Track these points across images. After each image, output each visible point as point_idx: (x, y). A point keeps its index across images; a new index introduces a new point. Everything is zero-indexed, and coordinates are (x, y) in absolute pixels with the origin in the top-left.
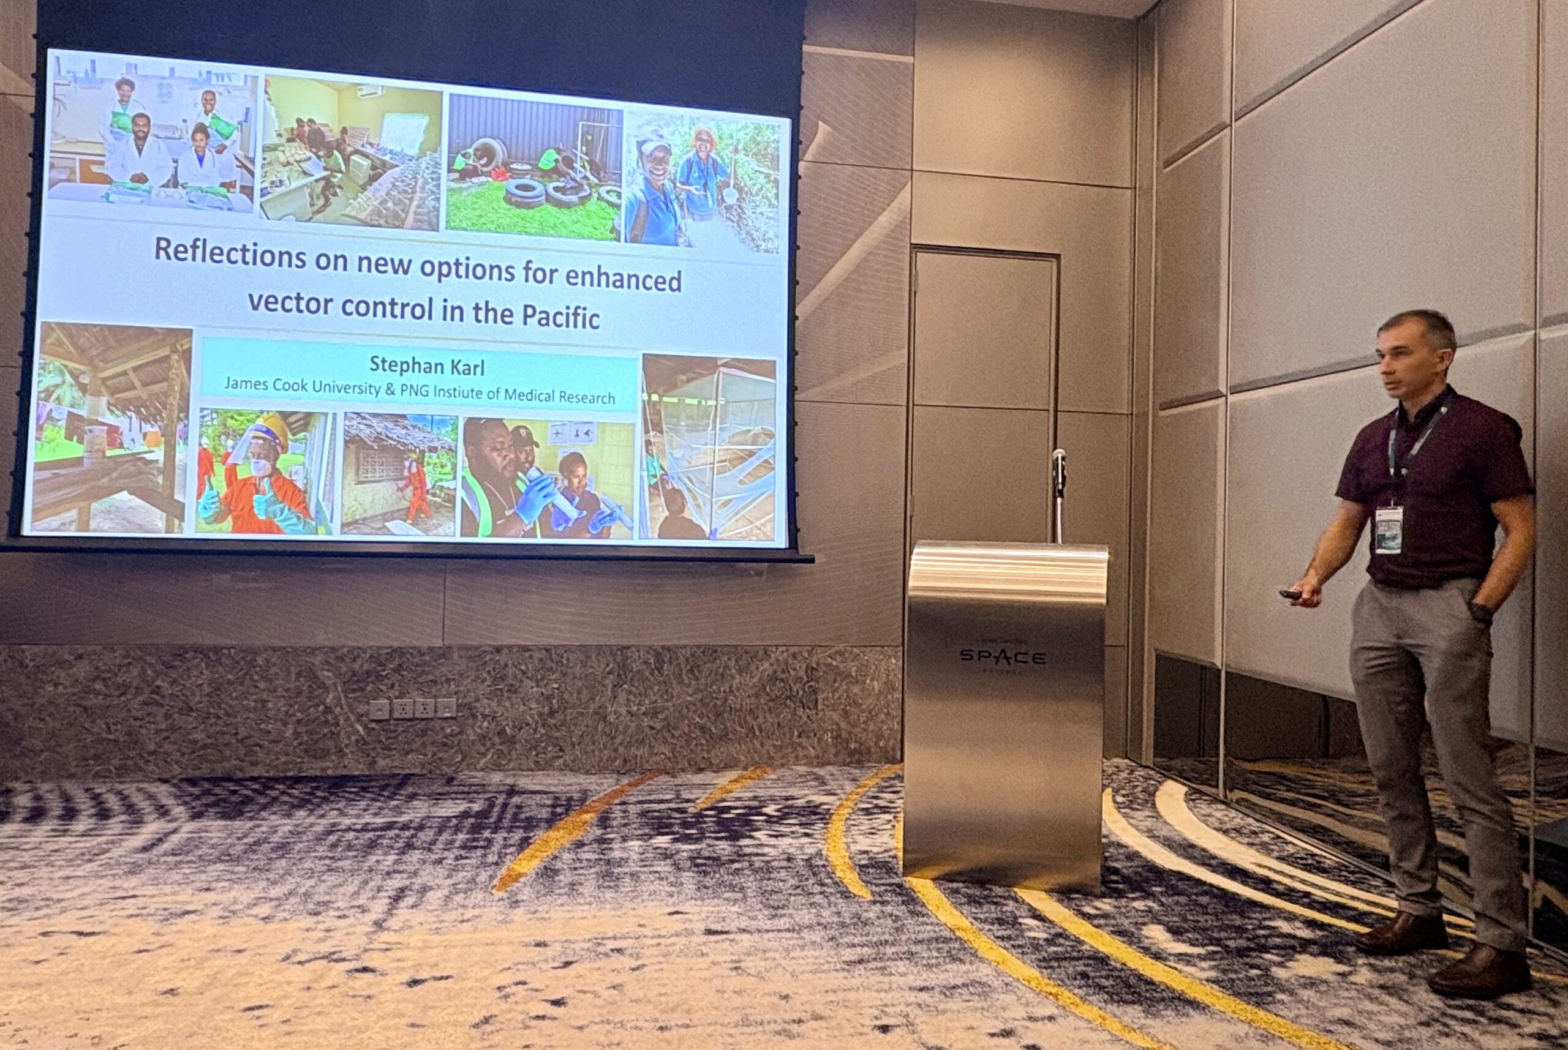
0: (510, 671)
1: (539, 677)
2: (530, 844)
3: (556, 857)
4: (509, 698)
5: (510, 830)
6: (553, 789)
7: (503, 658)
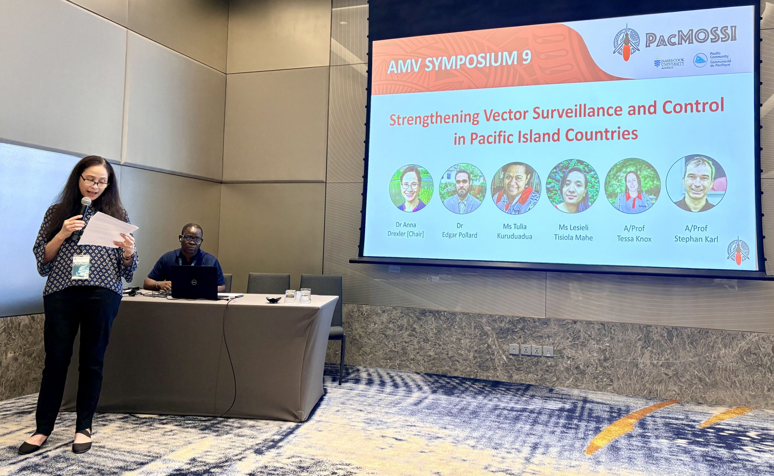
0: (582, 334)
1: (598, 339)
2: (600, 431)
3: (617, 441)
4: (582, 349)
5: (588, 421)
6: (608, 402)
7: (578, 326)
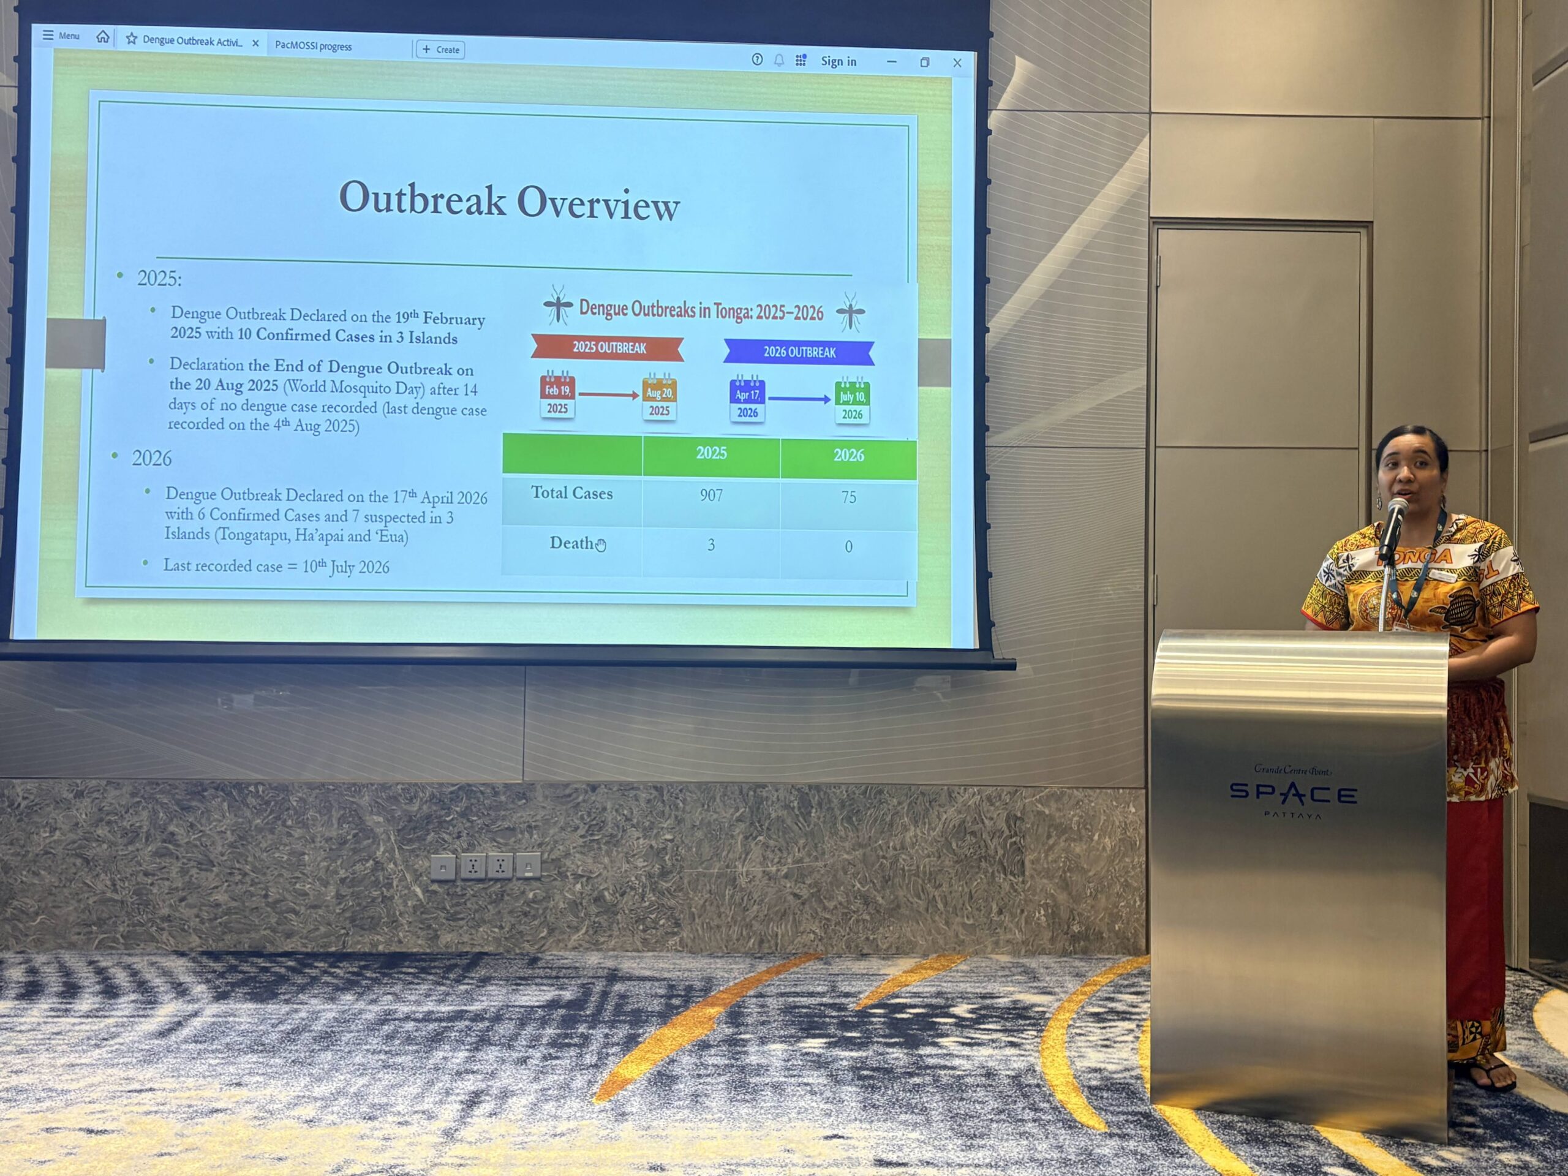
0: (609, 816)
1: (647, 824)
2: (638, 1043)
3: (673, 1061)
4: (608, 853)
5: (612, 1024)
6: (666, 975)
7: (601, 799)
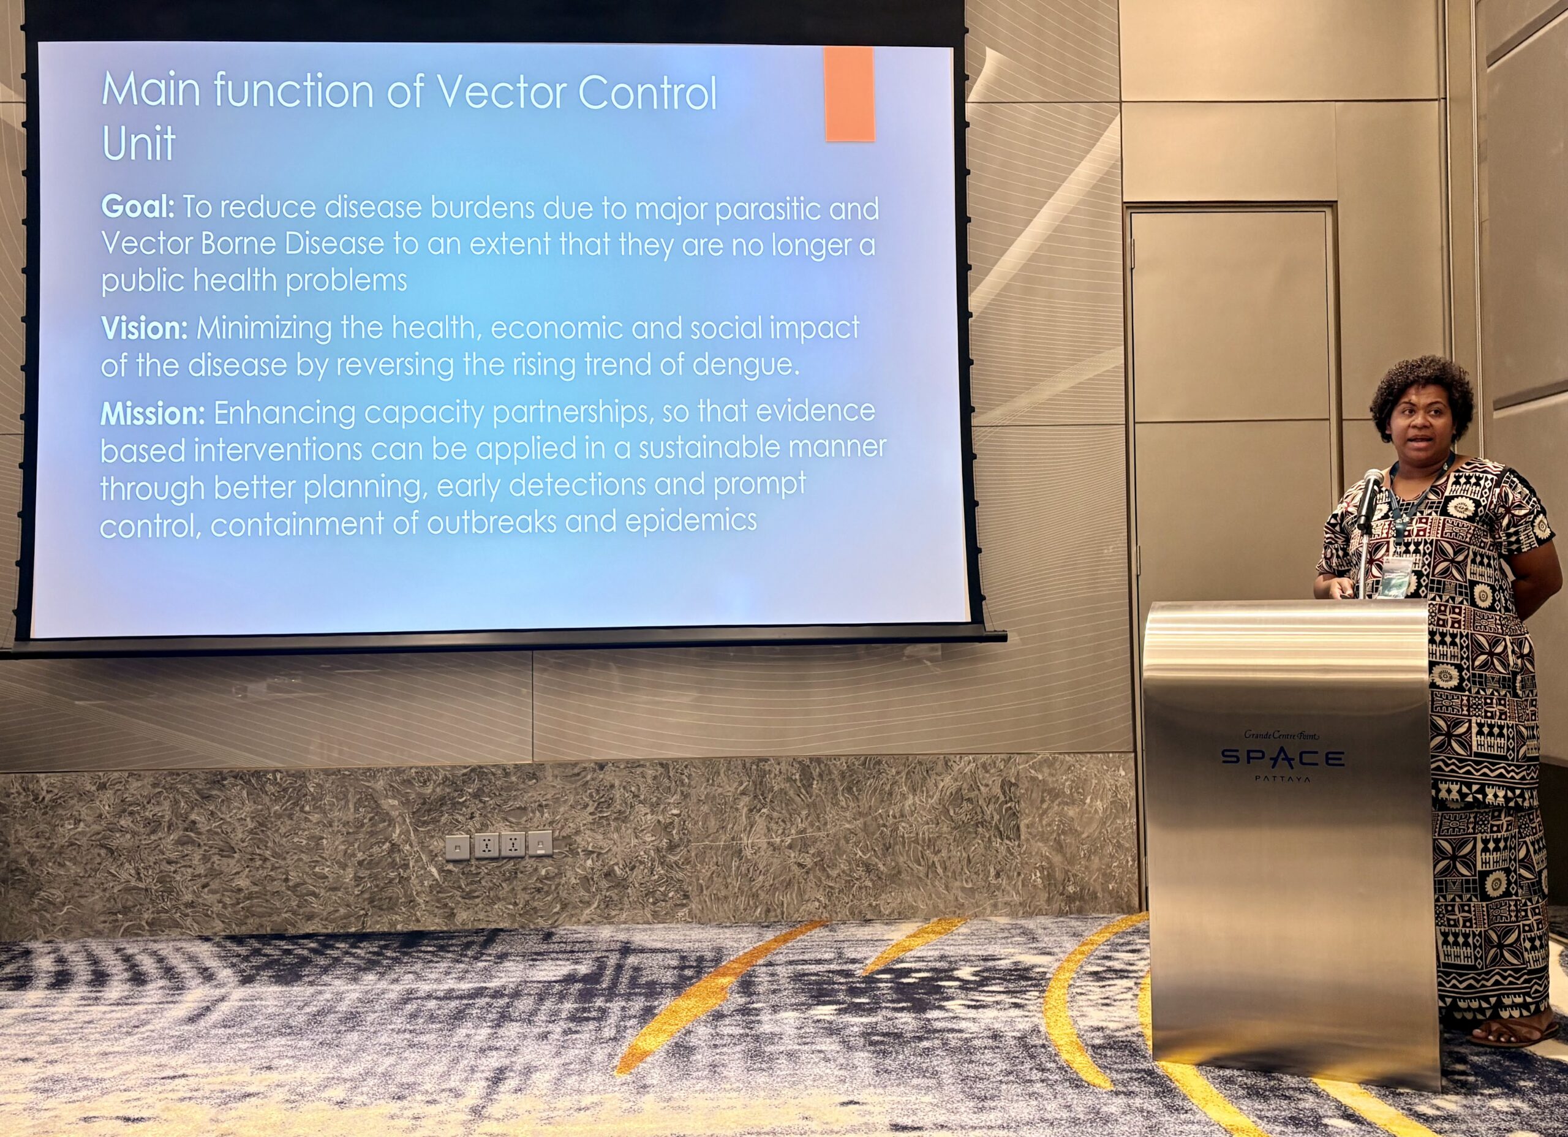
0: (617, 794)
1: (654, 800)
2: (654, 1015)
3: (689, 1032)
4: (618, 829)
5: (628, 997)
6: (677, 946)
7: (608, 777)
